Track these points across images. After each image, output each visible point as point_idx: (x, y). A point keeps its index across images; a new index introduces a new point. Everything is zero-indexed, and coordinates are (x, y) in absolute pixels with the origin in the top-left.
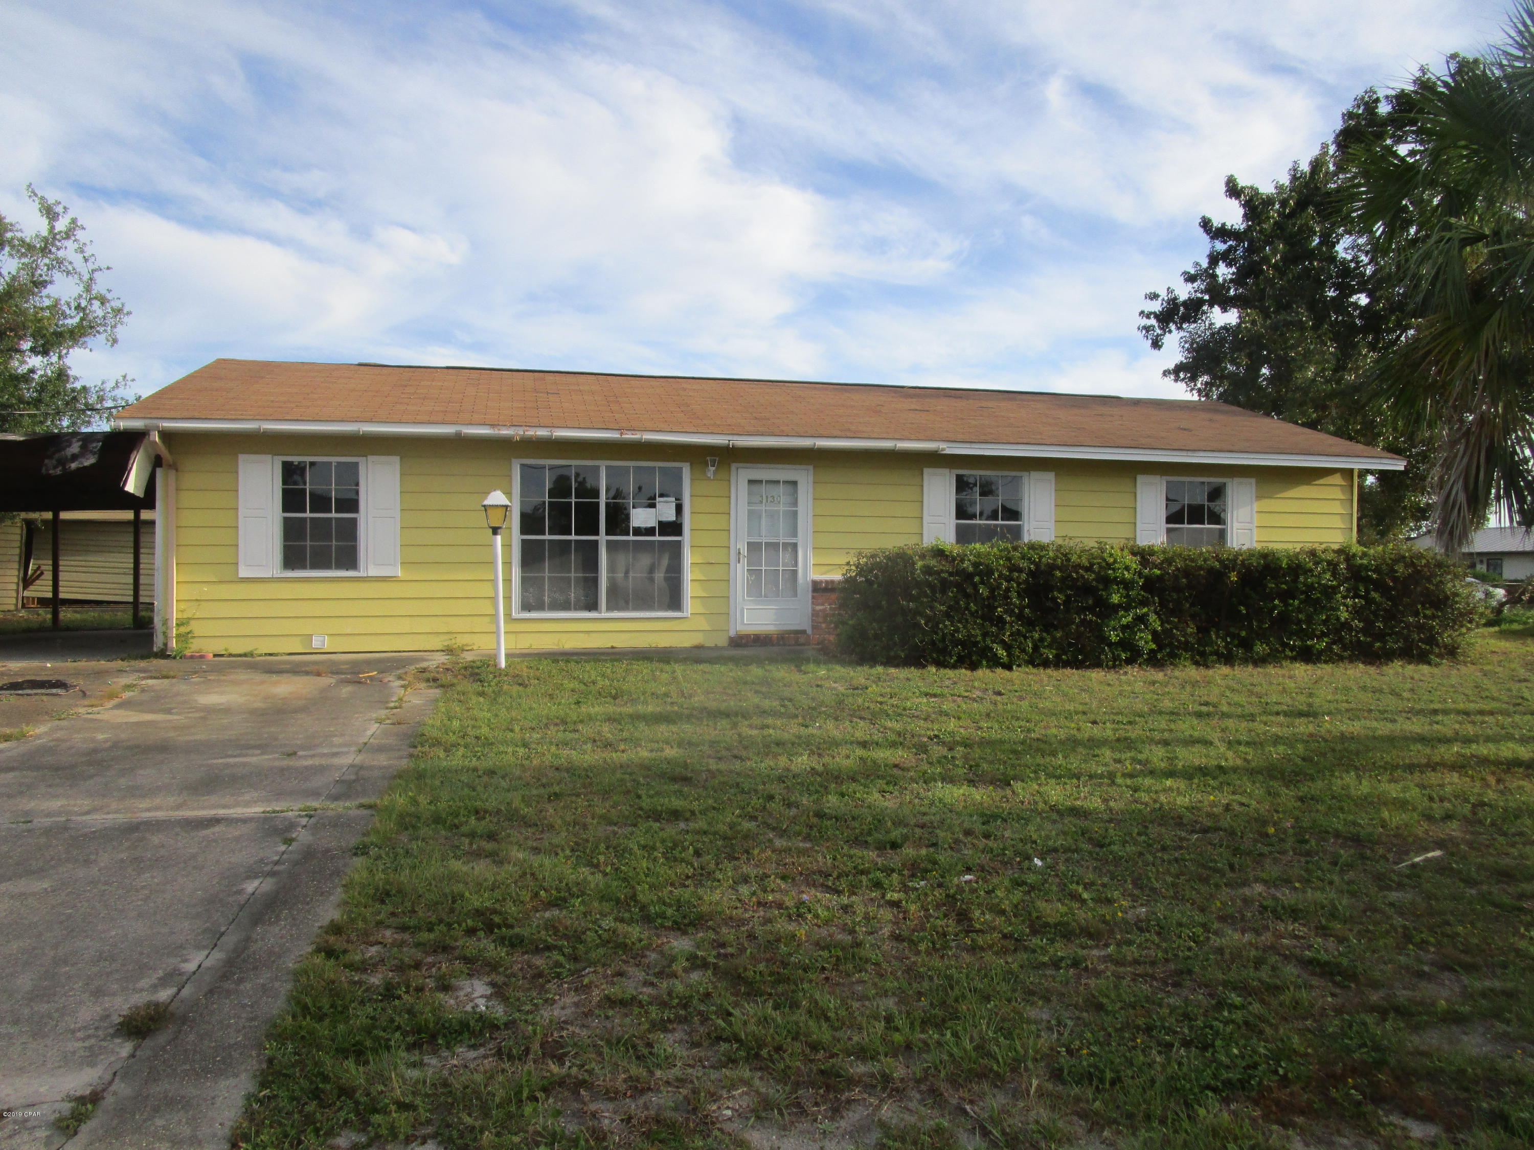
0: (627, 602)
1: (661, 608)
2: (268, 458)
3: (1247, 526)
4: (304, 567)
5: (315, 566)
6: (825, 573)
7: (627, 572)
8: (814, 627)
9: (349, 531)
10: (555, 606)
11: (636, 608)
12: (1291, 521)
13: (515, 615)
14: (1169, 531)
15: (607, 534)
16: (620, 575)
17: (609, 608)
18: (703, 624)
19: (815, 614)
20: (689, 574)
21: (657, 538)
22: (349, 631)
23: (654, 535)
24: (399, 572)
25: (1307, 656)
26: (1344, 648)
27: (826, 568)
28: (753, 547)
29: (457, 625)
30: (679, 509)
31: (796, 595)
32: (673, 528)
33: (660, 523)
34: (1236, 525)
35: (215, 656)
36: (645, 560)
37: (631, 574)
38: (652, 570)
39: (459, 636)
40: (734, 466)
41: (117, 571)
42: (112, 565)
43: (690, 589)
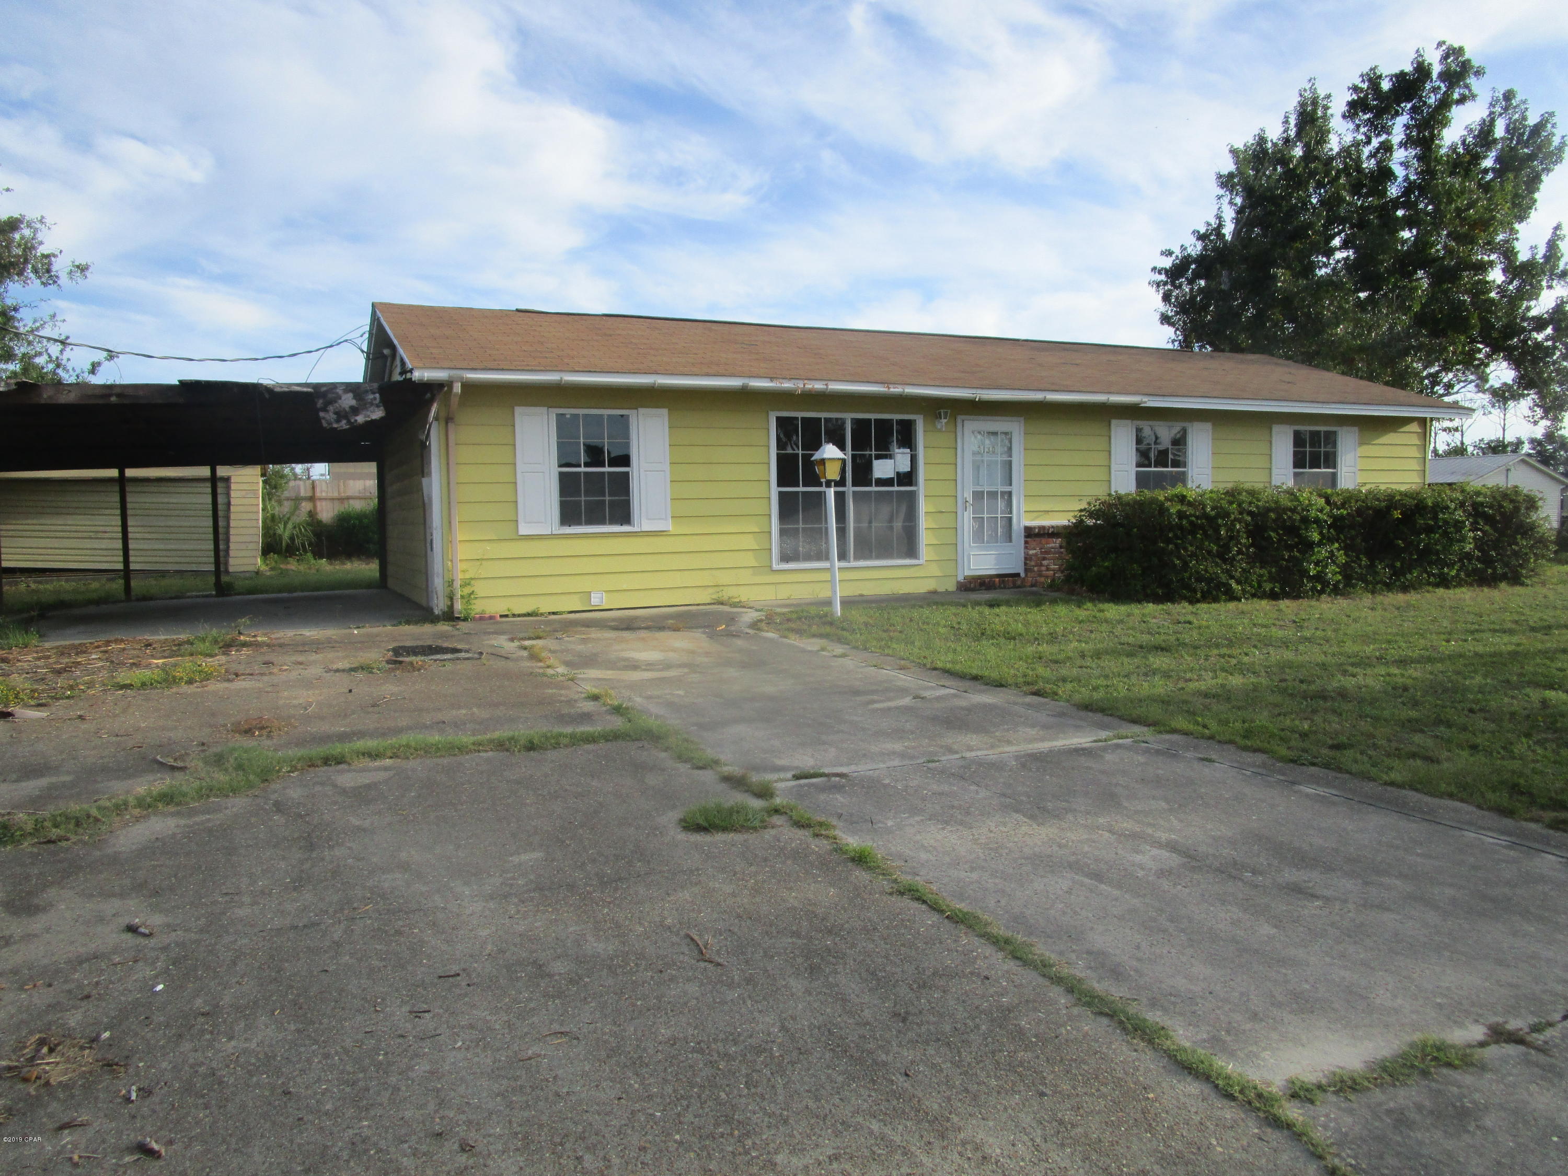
0: (871, 551)
1: (900, 556)
2: (544, 410)
3: (1352, 469)
4: (579, 523)
5: (590, 522)
6: (1033, 520)
7: (870, 522)
8: (1026, 571)
9: (622, 484)
10: (808, 558)
11: (878, 557)
12: (1384, 464)
13: (775, 567)
14: (1296, 475)
15: (854, 485)
16: (865, 525)
17: (857, 558)
18: (935, 570)
19: (1027, 558)
20: (924, 523)
21: (896, 488)
22: (625, 587)
23: (893, 485)
24: (668, 526)
25: (1444, 582)
26: (1468, 575)
27: (1036, 514)
28: (978, 495)
29: (725, 578)
30: (914, 460)
31: (1011, 541)
32: (907, 478)
33: (898, 474)
34: (1344, 469)
35: (501, 616)
36: (885, 510)
37: (874, 524)
38: (891, 520)
39: (725, 589)
40: (960, 418)
41: (80, 535)
42: (74, 528)
43: (925, 538)
